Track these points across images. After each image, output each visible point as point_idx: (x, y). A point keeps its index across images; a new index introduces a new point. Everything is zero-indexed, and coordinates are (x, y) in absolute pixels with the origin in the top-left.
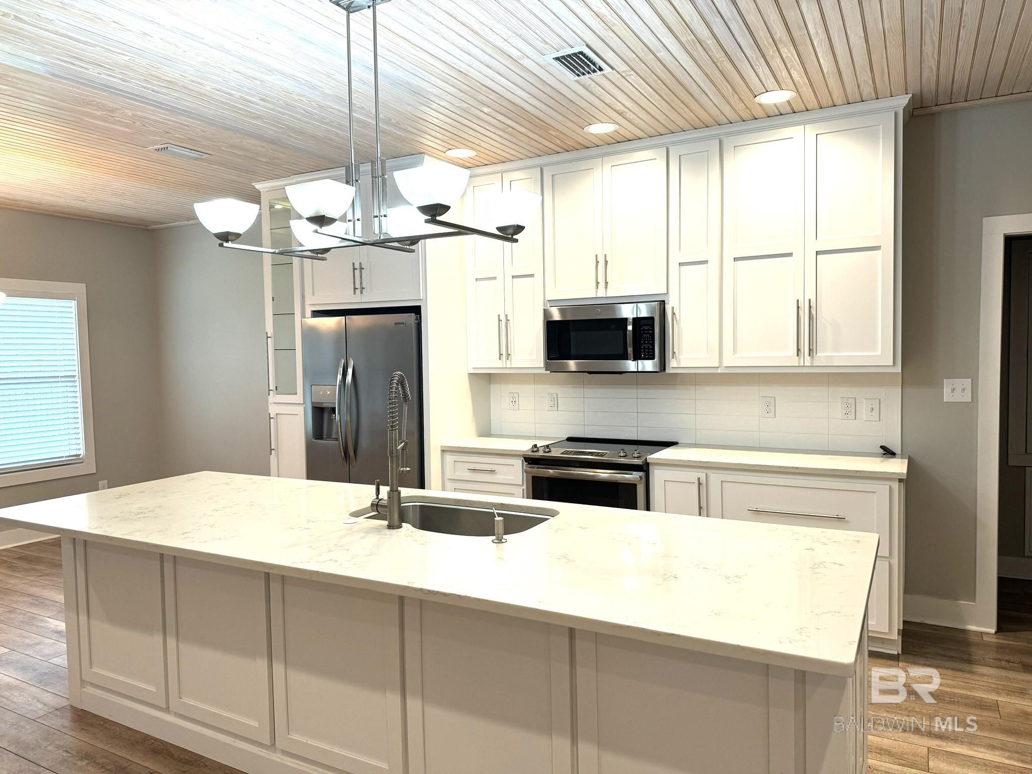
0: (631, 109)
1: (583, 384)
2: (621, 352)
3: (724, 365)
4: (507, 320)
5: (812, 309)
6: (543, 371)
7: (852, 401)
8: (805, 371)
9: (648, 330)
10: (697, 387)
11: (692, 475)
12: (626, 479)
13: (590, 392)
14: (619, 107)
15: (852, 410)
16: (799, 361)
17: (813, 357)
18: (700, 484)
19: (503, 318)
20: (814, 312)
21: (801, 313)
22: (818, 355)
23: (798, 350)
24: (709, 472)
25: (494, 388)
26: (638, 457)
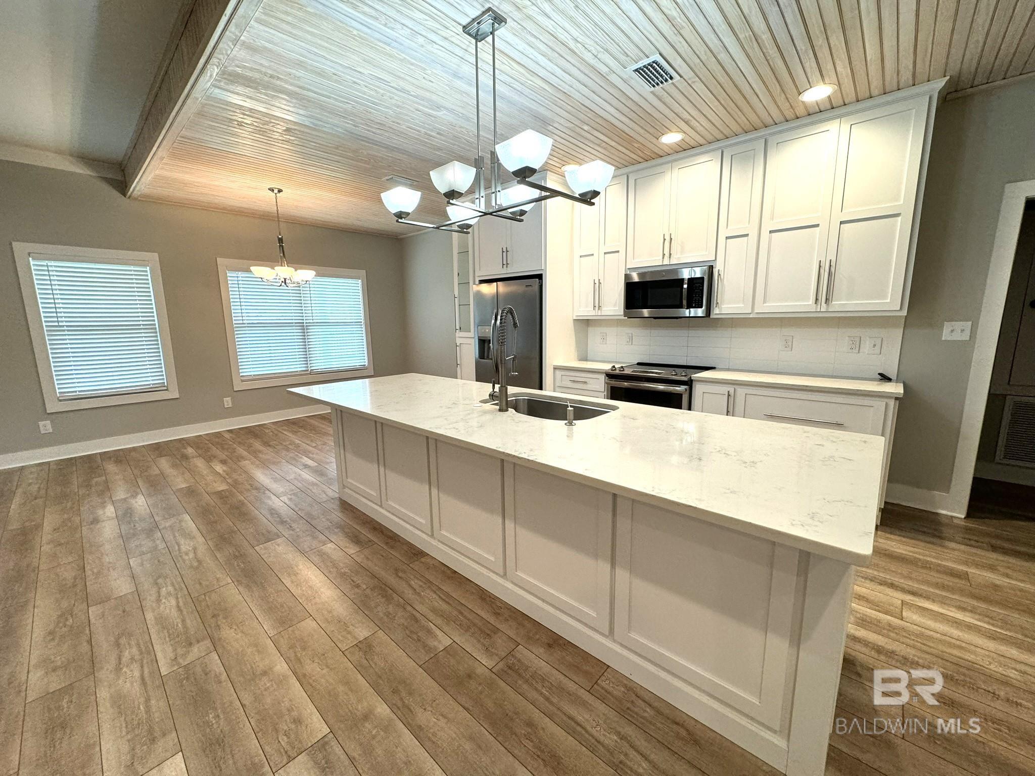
0: (695, 117)
1: (651, 327)
2: (678, 303)
3: (756, 312)
4: (600, 283)
5: (831, 268)
6: (623, 318)
7: (858, 340)
8: (820, 315)
9: (700, 286)
10: (733, 329)
11: (725, 389)
12: (677, 390)
13: (655, 332)
14: (686, 116)
15: (856, 345)
16: (816, 308)
17: (828, 305)
18: (729, 395)
19: (597, 282)
20: (833, 269)
21: (822, 271)
22: (833, 303)
23: (817, 299)
24: (736, 387)
25: (590, 329)
26: (685, 376)
